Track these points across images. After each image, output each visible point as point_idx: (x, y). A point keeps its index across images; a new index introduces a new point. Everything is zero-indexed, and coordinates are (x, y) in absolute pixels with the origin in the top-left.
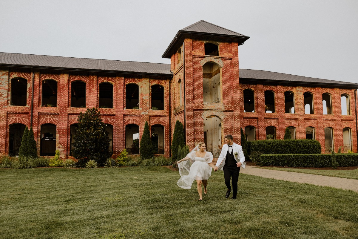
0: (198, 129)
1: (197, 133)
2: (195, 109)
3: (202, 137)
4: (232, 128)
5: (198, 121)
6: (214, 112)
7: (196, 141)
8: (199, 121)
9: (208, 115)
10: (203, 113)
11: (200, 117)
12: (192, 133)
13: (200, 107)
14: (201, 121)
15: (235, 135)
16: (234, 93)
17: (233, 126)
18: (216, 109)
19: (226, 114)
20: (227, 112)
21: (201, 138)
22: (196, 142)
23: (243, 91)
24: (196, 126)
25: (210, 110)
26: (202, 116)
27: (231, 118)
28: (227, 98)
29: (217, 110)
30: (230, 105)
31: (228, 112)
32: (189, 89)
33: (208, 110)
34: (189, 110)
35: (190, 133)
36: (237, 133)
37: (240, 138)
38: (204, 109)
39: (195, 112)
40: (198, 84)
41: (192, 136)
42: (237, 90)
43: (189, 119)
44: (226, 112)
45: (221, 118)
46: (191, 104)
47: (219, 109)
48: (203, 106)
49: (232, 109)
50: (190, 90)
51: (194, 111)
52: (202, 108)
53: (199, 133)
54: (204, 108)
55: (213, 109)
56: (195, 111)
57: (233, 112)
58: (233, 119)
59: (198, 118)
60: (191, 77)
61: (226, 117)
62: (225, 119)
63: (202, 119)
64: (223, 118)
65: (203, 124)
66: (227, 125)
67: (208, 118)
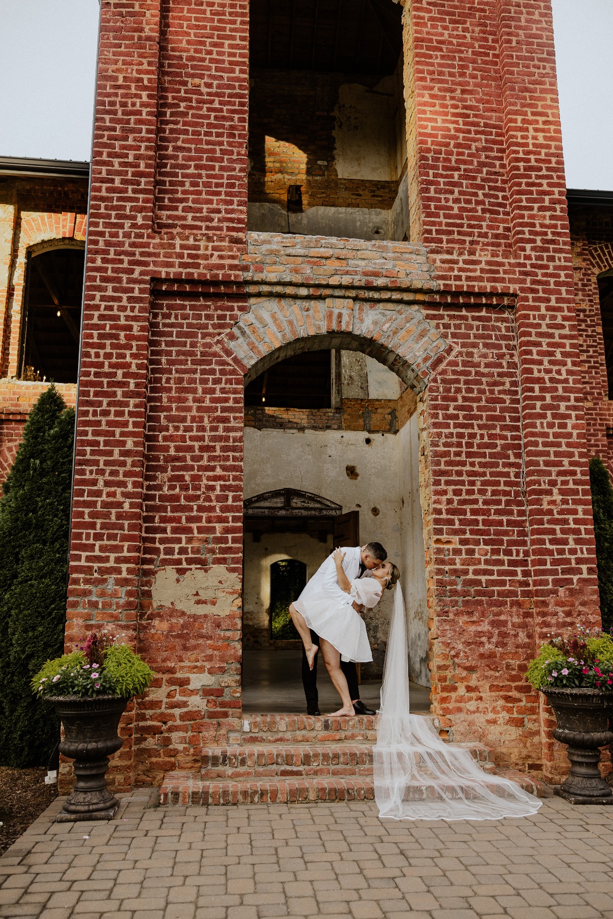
0: (190, 449)
1: (181, 478)
2: (167, 280)
3: (221, 520)
4: (505, 447)
5: (193, 381)
6: (342, 307)
7: (169, 551)
8: (204, 381)
9: (288, 331)
10: (246, 319)
11: (217, 349)
12: (123, 484)
13: (215, 260)
14: (217, 381)
15: (538, 502)
16: (518, 160)
17: (517, 429)
18: (358, 280)
19: (446, 326)
20: (458, 307)
21: (219, 527)
22: (165, 562)
23: (594, 279)
24: (170, 419)
25: (303, 292)
26: (232, 337)
27: (501, 356)
28: (456, 201)
29: (369, 288)
30: (484, 256)
31: (468, 307)
32: (119, 121)
33: (289, 290)
34: (105, 279)
35: (107, 484)
36: (553, 483)
37: (586, 531)
38: (248, 275)
39: (169, 307)
40: (204, 90)
41: (120, 505)
42: (541, 141)
43: (108, 356)
44: (447, 306)
45: (409, 358)
46: (127, 235)
47: (380, 282)
48: (244, 251)
49: (499, 286)
50: (127, 131)
51: (156, 293)
52: (232, 267)
53: (195, 478)
54: (245, 268)
55: (334, 281)
56: (170, 294)
57: (511, 307)
58: (513, 365)
59: (192, 354)
60: (147, 32)
61: (454, 353)
62: (442, 367)
63: (229, 364)
64: (426, 360)
65: (238, 402)
66: (461, 418)
67: (380, 435)
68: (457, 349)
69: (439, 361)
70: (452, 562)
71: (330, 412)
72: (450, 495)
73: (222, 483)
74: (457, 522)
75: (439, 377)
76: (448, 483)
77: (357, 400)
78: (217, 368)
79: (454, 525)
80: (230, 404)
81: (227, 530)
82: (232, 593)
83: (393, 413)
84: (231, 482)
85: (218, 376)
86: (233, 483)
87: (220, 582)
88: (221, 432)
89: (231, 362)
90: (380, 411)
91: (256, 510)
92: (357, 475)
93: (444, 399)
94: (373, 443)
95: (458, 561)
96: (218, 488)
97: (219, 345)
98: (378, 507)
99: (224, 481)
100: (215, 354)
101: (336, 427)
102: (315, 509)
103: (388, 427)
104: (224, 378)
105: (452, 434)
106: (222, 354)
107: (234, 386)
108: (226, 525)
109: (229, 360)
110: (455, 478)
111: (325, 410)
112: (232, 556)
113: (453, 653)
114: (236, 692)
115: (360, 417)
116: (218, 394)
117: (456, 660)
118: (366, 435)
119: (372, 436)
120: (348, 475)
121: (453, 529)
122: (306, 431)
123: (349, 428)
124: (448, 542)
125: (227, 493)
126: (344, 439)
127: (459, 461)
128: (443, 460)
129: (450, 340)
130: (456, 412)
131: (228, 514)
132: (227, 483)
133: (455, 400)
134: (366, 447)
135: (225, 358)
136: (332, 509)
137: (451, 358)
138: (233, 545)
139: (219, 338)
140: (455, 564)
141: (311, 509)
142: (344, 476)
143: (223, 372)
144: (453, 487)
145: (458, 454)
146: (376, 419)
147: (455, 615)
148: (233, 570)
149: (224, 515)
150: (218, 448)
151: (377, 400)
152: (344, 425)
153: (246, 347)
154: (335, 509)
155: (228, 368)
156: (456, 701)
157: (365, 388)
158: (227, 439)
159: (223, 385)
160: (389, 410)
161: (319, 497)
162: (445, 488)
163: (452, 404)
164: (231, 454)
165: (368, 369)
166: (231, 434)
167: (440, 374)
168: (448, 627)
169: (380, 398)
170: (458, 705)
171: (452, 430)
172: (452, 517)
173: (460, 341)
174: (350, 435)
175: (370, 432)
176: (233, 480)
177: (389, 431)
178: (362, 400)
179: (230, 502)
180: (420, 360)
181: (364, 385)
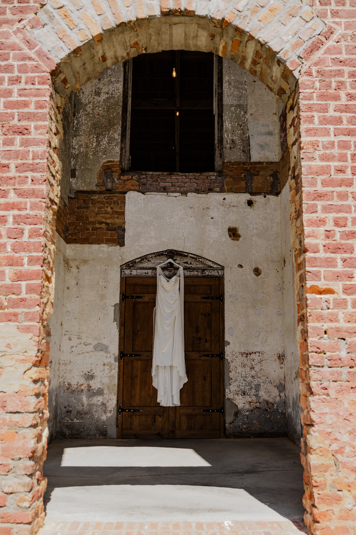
3: (13, 262)
11: (16, 39)
14: (15, 81)
19: (325, 2)
21: (9, 271)
26: (36, 24)
61: (335, 37)
62: (318, 55)
63: (30, 59)
64: (296, 46)
65: (41, 107)
66: (345, 122)
67: (262, 197)
68: (339, 31)
69: (314, 48)
70: (333, 319)
71: (213, 175)
72: (330, 226)
73: (16, 212)
74: (340, 263)
75: (314, 69)
76: (326, 209)
77: (239, 163)
78: (16, 64)
79: (335, 266)
80: (32, 109)
81: (20, 277)
82: (23, 361)
83: (275, 175)
84: (28, 211)
85: (16, 73)
86: (32, 213)
87: (8, 346)
88: (17, 147)
89: (34, 56)
90: (261, 173)
91: (139, 271)
92: (239, 236)
93: (322, 97)
94: (255, 205)
95: (341, 316)
96: (11, 219)
97: (19, 35)
98: (260, 267)
99: (19, 209)
100: (13, 47)
101: (218, 189)
102: (197, 269)
103: (270, 189)
104: (24, 76)
105: (332, 144)
106: (23, 46)
107: (37, 86)
108: (19, 268)
109: (32, 53)
110: (336, 202)
111: (207, 174)
112: (26, 310)
113: (335, 447)
114: (24, 500)
115: (242, 179)
116: (15, 97)
117: (339, 456)
118: (247, 196)
119: (254, 198)
120: (230, 236)
121: (334, 273)
122: (189, 194)
123: (230, 191)
124: (330, 291)
125: (22, 226)
126: (226, 201)
127: (342, 180)
128: (319, 179)
129: (329, 20)
130: (338, 114)
131: (22, 254)
132: (23, 213)
133: (337, 98)
134: (249, 209)
135: (26, 51)
136: (214, 269)
137: (330, 43)
138: (28, 296)
139: (20, 25)
140: (337, 321)
141: (194, 269)
142: (226, 237)
143: (23, 69)
144: (335, 215)
145: (340, 171)
146: (257, 182)
147: (338, 392)
148: (27, 329)
149: (17, 255)
150: (12, 167)
151: (259, 163)
152: (226, 187)
153: (54, 38)
154: (217, 269)
155: (29, 63)
156: (341, 518)
157: (247, 151)
158: (24, 155)
159: (22, 85)
160: (271, 172)
161: (202, 257)
162: (323, 216)
163: (332, 104)
164: (29, 174)
165: (250, 133)
166: (31, 149)
167: (316, 64)
168: (327, 410)
169: (262, 161)
170: (343, 523)
171: (332, 138)
172: (333, 255)
173: (343, 20)
174: (231, 197)
175: (252, 194)
176: (32, 208)
177: (271, 193)
178: (244, 163)
179: (25, 238)
180: (287, 47)
181: (246, 149)
